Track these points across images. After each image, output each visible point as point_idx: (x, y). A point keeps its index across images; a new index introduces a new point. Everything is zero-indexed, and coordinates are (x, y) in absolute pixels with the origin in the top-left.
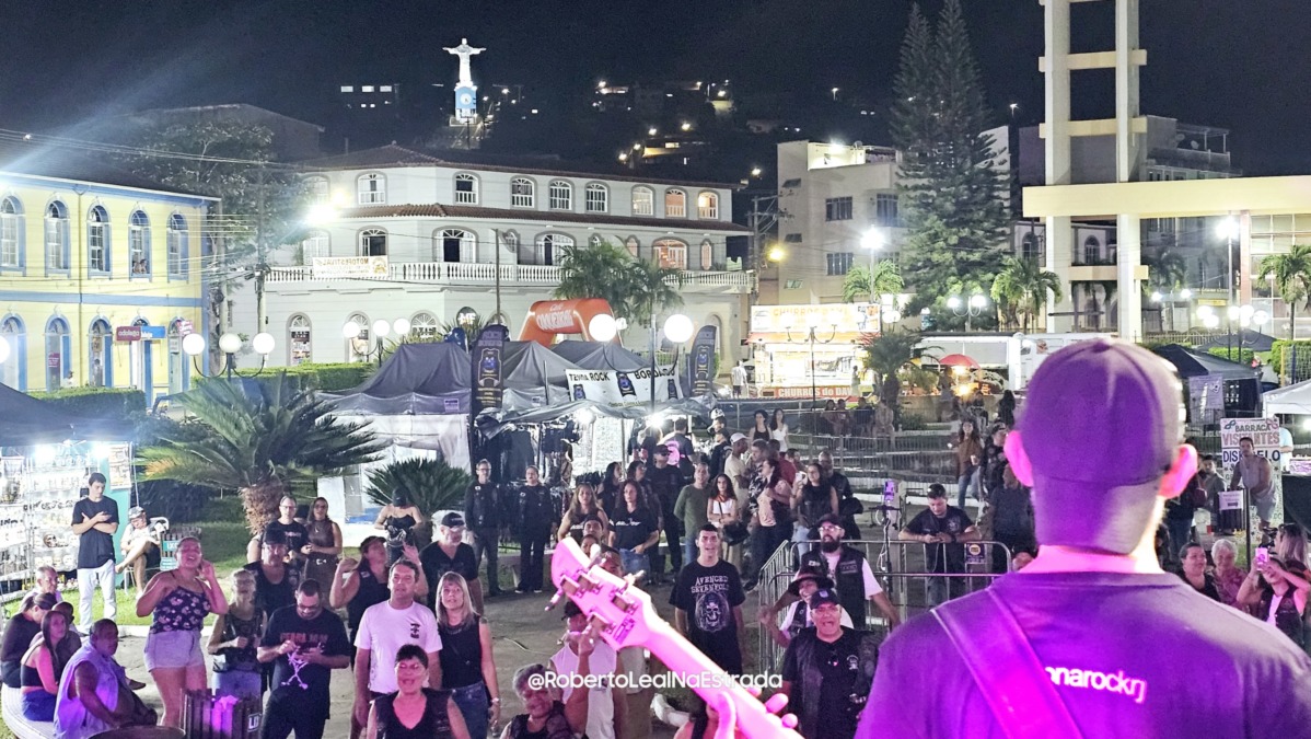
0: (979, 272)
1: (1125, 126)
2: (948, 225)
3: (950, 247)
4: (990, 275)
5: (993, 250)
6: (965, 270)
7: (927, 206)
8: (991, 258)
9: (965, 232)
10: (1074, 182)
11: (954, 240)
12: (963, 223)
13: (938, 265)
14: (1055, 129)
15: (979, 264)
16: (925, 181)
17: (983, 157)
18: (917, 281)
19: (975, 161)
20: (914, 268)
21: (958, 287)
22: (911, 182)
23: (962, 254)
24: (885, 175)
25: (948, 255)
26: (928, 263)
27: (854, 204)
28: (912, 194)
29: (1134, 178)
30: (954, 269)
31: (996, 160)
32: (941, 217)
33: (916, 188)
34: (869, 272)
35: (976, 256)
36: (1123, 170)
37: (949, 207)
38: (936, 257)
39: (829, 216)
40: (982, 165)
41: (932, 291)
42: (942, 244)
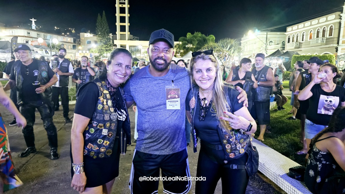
0: (108, 51)
1: (127, 33)
2: (104, 44)
3: (104, 47)
4: (110, 51)
5: (110, 48)
6: (107, 50)
7: (101, 42)
8: (110, 49)
9: (107, 45)
10: (121, 40)
11: (105, 46)
12: (106, 44)
13: (103, 50)
14: (118, 32)
15: (108, 50)
16: (101, 38)
17: (109, 36)
18: (100, 52)
19: (108, 36)
20: (100, 50)
21: (106, 53)
22: (99, 38)
23: (106, 48)
24: (95, 38)
25: (104, 48)
26: (102, 49)
27: (91, 42)
28: (99, 40)
29: (128, 40)
30: (105, 50)
31: (110, 36)
32: (103, 43)
33: (100, 39)
34: (93, 50)
35: (108, 49)
36: (127, 38)
37: (104, 42)
38: (103, 49)
39: (88, 43)
40: (109, 37)
41: (102, 53)
42: (103, 47)
